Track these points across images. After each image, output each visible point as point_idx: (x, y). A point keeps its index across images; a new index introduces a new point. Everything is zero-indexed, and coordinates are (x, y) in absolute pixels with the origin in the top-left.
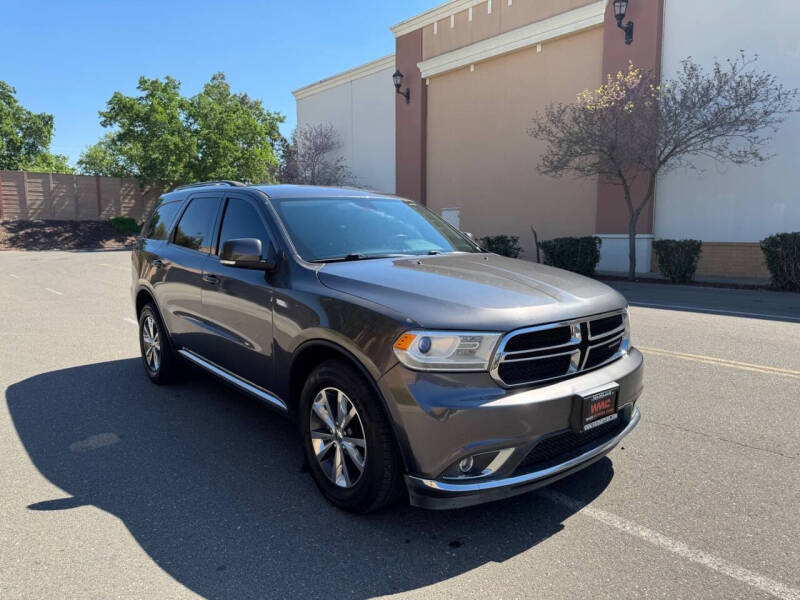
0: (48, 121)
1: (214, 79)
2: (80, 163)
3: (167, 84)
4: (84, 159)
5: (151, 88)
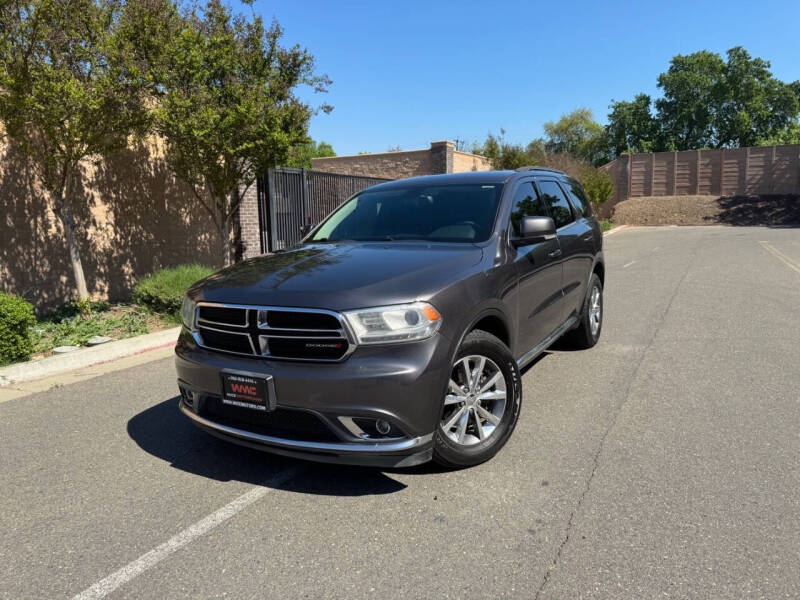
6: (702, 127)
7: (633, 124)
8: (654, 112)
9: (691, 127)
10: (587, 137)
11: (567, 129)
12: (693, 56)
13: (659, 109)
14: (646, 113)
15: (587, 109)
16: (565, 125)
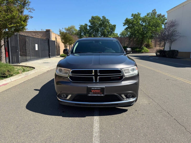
0: (115, 26)
1: (153, 11)
2: (120, 35)
3: (138, 14)
4: (121, 34)
5: (134, 16)
6: (98, 32)
7: (84, 30)
8: (88, 28)
9: (95, 32)
10: (75, 32)
11: (70, 30)
12: (96, 17)
13: (89, 27)
14: (87, 28)
15: (74, 26)
16: (69, 29)
